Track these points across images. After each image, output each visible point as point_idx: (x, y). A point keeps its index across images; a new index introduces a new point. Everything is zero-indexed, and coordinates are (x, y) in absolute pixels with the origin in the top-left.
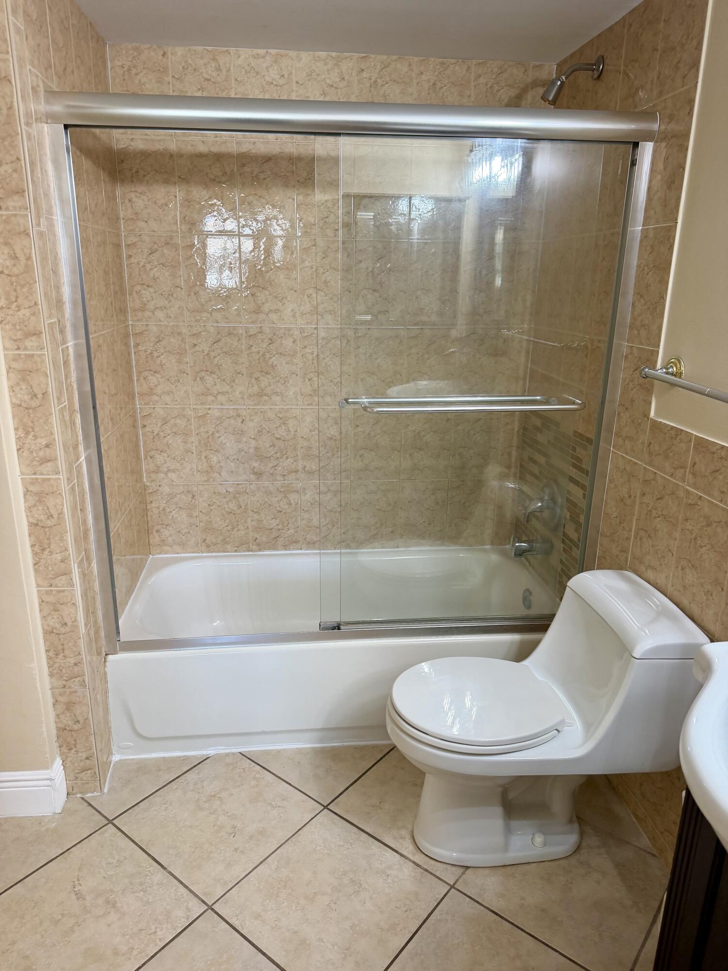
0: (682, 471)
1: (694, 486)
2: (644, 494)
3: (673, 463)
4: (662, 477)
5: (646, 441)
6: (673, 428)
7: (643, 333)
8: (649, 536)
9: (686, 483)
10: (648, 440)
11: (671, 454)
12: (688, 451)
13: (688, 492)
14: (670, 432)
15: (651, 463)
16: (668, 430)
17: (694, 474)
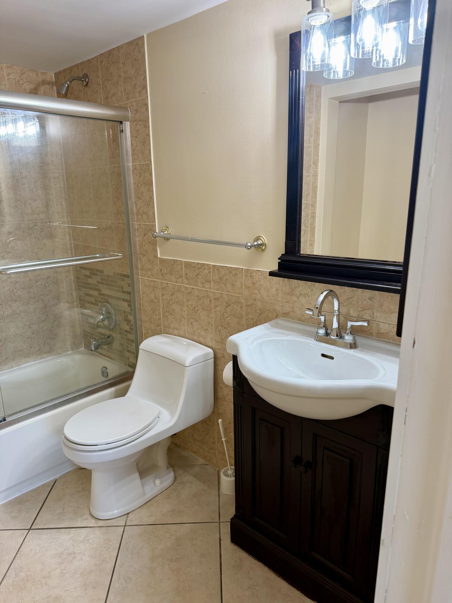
0: (181, 279)
1: (189, 284)
2: (163, 295)
3: (175, 276)
4: (171, 284)
5: (159, 269)
6: (171, 260)
7: (145, 217)
8: (171, 314)
9: (184, 284)
10: (160, 268)
11: (173, 273)
12: (182, 269)
13: (186, 288)
14: (171, 262)
15: (164, 279)
16: (170, 261)
17: (187, 279)
